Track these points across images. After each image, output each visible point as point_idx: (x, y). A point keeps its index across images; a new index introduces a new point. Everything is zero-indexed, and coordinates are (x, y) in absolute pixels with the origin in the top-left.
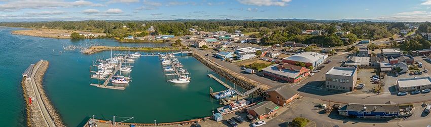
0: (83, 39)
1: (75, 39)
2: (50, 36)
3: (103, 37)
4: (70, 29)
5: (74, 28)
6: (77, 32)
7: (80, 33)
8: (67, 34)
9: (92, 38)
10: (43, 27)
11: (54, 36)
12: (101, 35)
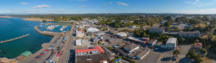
0: (46, 21)
1: (44, 21)
2: (36, 21)
3: (53, 21)
4: (42, 18)
5: (44, 18)
6: (45, 19)
7: (45, 20)
8: (41, 20)
9: (49, 21)
10: (32, 17)
11: (37, 21)
12: (52, 20)
